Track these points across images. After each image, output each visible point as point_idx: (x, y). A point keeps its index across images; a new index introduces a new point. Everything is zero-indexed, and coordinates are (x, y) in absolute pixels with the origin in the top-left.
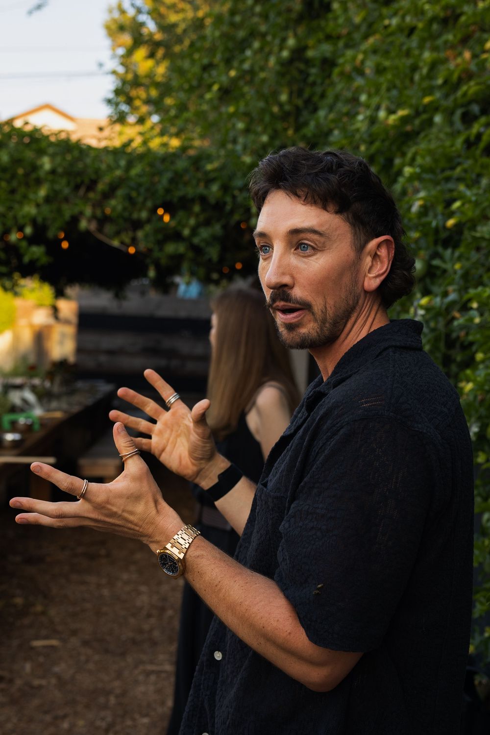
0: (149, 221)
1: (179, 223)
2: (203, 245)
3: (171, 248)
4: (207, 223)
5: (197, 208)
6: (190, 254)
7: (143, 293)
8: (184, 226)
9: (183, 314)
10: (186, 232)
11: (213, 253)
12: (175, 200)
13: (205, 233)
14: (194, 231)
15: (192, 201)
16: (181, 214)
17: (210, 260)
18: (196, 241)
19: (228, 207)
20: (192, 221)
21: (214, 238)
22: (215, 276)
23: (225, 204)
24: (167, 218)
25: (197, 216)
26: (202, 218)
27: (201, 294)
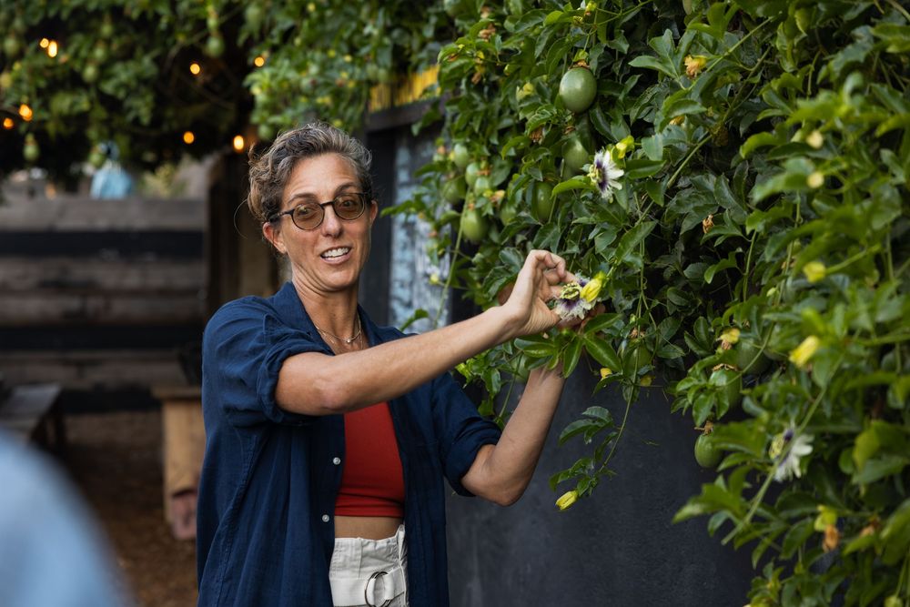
0: (20, 55)
1: (76, 55)
2: (121, 94)
3: (62, 103)
4: (128, 55)
5: (106, 29)
6: (100, 113)
7: (32, 192)
8: (85, 62)
9: (102, 223)
10: (90, 72)
11: (142, 108)
12: (65, 15)
13: (123, 73)
14: (104, 70)
15: (98, 14)
16: (78, 39)
17: (137, 121)
18: (108, 87)
19: (164, 23)
20: (99, 53)
21: (142, 81)
22: (149, 157)
23: (158, 17)
24: (53, 49)
25: (108, 42)
26: (115, 45)
27: (129, 191)
